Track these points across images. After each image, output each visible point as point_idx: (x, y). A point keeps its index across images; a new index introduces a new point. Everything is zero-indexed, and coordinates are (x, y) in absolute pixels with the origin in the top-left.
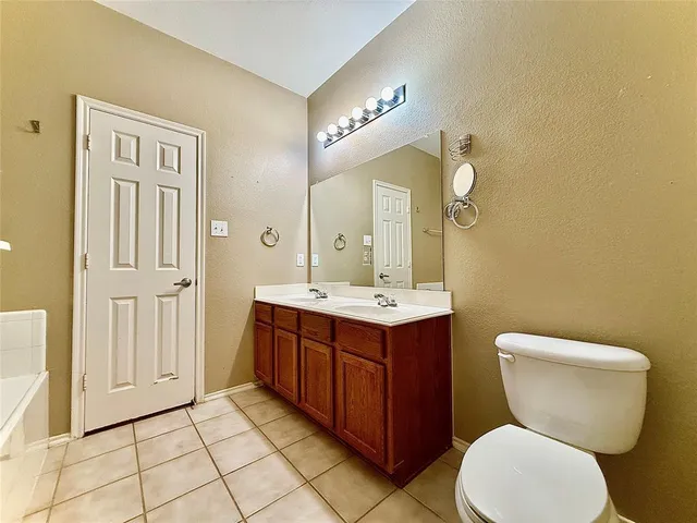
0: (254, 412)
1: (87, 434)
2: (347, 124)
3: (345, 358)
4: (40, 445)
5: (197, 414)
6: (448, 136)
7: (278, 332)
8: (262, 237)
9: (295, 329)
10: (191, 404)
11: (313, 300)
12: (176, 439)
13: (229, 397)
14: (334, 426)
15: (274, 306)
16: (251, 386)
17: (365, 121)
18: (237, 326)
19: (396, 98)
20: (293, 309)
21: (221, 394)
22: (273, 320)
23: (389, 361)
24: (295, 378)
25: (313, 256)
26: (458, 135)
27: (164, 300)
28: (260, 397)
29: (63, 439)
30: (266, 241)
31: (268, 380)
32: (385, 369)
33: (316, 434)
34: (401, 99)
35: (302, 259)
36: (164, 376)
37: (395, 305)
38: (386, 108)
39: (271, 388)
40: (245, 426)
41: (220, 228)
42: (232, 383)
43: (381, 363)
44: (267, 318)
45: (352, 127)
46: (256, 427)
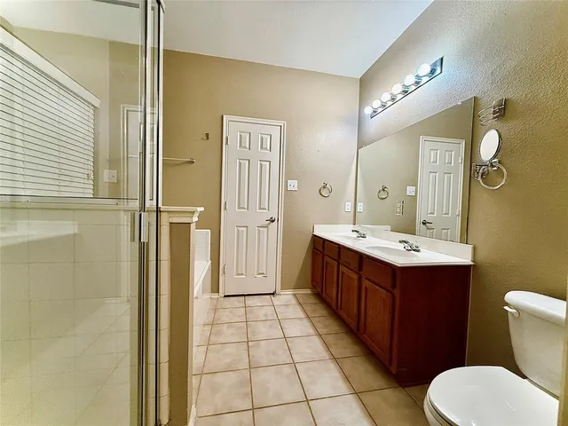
0: (308, 309)
1: (225, 296)
2: (389, 97)
3: (366, 283)
4: (207, 296)
5: (276, 300)
6: (482, 102)
7: (326, 259)
8: (320, 190)
9: (336, 258)
10: (273, 294)
11: (355, 239)
12: (263, 311)
13: (295, 295)
14: (358, 330)
15: (324, 240)
16: (308, 291)
17: (406, 93)
18: (302, 250)
19: (433, 71)
20: (336, 244)
21: (290, 292)
22: (323, 249)
23: (397, 292)
24: (335, 292)
25: (359, 204)
26: (491, 101)
27: (261, 229)
28: (313, 300)
29: (215, 296)
30: (323, 193)
31: (319, 290)
32: (394, 298)
33: (346, 333)
34: (438, 71)
35: (349, 206)
36: (260, 274)
37: (418, 251)
38: (425, 79)
39: (320, 295)
40: (301, 315)
41: (293, 185)
42: (297, 287)
43: (391, 293)
44: (320, 247)
45: (393, 99)
46: (308, 317)
